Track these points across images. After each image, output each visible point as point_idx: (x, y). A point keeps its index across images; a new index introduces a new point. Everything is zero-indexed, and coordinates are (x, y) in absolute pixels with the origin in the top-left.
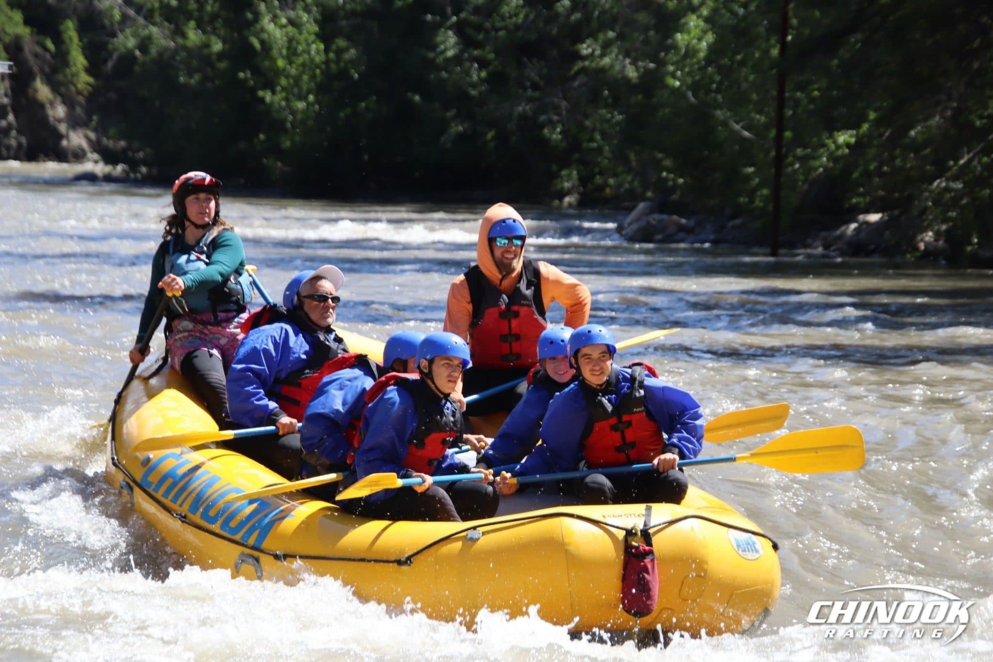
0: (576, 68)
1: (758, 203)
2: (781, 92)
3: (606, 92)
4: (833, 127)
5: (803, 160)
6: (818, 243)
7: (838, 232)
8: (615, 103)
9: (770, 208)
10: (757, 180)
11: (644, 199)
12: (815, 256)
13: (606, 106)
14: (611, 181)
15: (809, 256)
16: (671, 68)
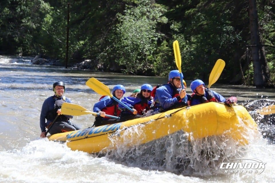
0: (21, 25)
1: (63, 56)
2: (68, 32)
3: (28, 31)
4: (79, 40)
5: (72, 47)
6: (76, 66)
7: (81, 64)
8: (31, 33)
9: (66, 58)
10: (63, 51)
11: (37, 55)
12: (76, 68)
13: (29, 33)
14: (30, 50)
15: (74, 69)
16: (43, 26)
